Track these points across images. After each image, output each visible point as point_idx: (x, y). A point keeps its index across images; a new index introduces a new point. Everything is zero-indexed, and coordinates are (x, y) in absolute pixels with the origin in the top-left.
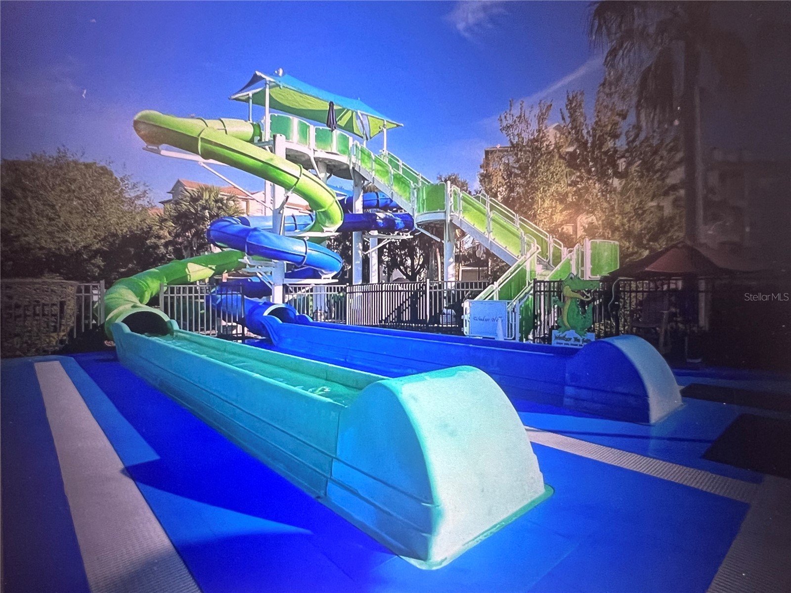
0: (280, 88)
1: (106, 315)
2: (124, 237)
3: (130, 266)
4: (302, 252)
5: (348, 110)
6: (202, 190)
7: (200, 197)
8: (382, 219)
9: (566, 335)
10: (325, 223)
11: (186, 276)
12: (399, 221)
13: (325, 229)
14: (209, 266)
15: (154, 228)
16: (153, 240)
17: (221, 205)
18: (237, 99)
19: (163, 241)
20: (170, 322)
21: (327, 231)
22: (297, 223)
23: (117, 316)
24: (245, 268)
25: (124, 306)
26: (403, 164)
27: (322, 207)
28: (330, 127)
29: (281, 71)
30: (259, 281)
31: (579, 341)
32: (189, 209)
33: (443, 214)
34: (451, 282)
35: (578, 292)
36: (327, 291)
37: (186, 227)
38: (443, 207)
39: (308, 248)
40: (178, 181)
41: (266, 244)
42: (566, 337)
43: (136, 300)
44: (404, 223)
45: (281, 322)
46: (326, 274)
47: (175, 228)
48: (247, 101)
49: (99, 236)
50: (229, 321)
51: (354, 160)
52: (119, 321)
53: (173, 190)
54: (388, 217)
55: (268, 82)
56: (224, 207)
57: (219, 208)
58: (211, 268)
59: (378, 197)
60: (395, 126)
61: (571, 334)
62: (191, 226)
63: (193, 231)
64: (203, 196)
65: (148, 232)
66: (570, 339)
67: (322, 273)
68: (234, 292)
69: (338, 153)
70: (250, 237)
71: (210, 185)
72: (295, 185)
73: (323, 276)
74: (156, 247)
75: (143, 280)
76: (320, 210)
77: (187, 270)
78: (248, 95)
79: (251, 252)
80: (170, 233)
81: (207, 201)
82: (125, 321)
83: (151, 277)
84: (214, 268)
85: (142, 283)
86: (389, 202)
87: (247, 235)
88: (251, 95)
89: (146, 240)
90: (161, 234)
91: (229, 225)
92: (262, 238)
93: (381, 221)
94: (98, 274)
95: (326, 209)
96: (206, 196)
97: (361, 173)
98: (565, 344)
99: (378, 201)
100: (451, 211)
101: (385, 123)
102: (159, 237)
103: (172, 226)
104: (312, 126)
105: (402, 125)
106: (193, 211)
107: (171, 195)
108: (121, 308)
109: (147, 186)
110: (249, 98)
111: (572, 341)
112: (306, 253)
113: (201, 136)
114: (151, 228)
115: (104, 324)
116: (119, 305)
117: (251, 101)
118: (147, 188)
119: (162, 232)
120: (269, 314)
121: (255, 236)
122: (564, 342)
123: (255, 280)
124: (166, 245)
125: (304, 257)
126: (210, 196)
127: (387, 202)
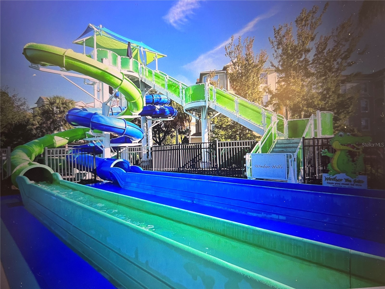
0: (101, 36)
1: (12, 170)
2: (16, 125)
3: (19, 140)
4: (123, 127)
5: (136, 49)
6: (55, 98)
7: (55, 102)
8: (159, 109)
9: (336, 177)
10: (133, 110)
11: (53, 144)
12: (167, 110)
13: (133, 113)
14: (66, 138)
15: (30, 120)
16: (30, 126)
17: (65, 106)
18: (76, 43)
19: (35, 127)
20: (55, 174)
21: (134, 115)
22: (113, 112)
23: (20, 171)
24: (86, 138)
25: (23, 164)
26: (169, 77)
27: (134, 100)
28: (129, 57)
29: (101, 26)
30: (94, 146)
31: (350, 181)
32: (49, 108)
33: (204, 102)
34: (206, 143)
35: (348, 145)
36: (129, 151)
37: (48, 118)
38: (204, 98)
39: (127, 124)
40: (40, 98)
41: (103, 122)
42: (336, 178)
43: (28, 159)
44: (170, 111)
45: (125, 172)
46: (135, 140)
47: (41, 120)
48: (82, 44)
49: (3, 125)
50: (81, 170)
51: (141, 75)
52: (21, 175)
53: (37, 102)
54: (161, 108)
55: (95, 31)
56: (67, 107)
57: (64, 108)
58: (66, 139)
59: (153, 97)
60: (162, 57)
61: (341, 176)
62: (50, 118)
63: (51, 120)
64: (56, 102)
65: (28, 122)
66: (341, 180)
67: (133, 140)
68: (83, 153)
69: (134, 71)
70: (93, 118)
71: (59, 96)
72: (120, 85)
73: (133, 142)
74: (31, 130)
75: (31, 147)
76: (133, 102)
77: (54, 140)
78: (83, 40)
79: (93, 128)
80: (38, 122)
81: (58, 104)
82: (25, 175)
83: (35, 145)
84: (68, 139)
85: (30, 148)
86: (159, 100)
87: (91, 117)
88: (84, 41)
89: (27, 126)
90: (34, 123)
91: (80, 111)
92: (100, 119)
93: (158, 110)
94: (3, 145)
95: (136, 100)
96: (58, 101)
97: (146, 83)
98: (336, 184)
99: (153, 99)
100: (209, 101)
101: (157, 55)
102: (33, 125)
103: (39, 119)
104: (119, 56)
105: (166, 56)
106: (51, 109)
107: (37, 104)
108: (22, 165)
109: (26, 99)
110: (83, 42)
111: (343, 181)
112: (125, 128)
113: (65, 54)
114: (29, 120)
115: (11, 176)
116: (21, 163)
117: (85, 43)
118: (26, 100)
119: (34, 122)
120: (114, 166)
121: (96, 117)
122: (334, 182)
123: (92, 145)
124: (37, 129)
125: (125, 130)
126: (59, 101)
127: (158, 100)
